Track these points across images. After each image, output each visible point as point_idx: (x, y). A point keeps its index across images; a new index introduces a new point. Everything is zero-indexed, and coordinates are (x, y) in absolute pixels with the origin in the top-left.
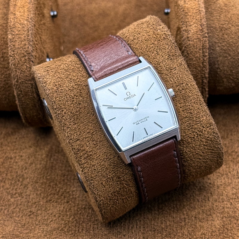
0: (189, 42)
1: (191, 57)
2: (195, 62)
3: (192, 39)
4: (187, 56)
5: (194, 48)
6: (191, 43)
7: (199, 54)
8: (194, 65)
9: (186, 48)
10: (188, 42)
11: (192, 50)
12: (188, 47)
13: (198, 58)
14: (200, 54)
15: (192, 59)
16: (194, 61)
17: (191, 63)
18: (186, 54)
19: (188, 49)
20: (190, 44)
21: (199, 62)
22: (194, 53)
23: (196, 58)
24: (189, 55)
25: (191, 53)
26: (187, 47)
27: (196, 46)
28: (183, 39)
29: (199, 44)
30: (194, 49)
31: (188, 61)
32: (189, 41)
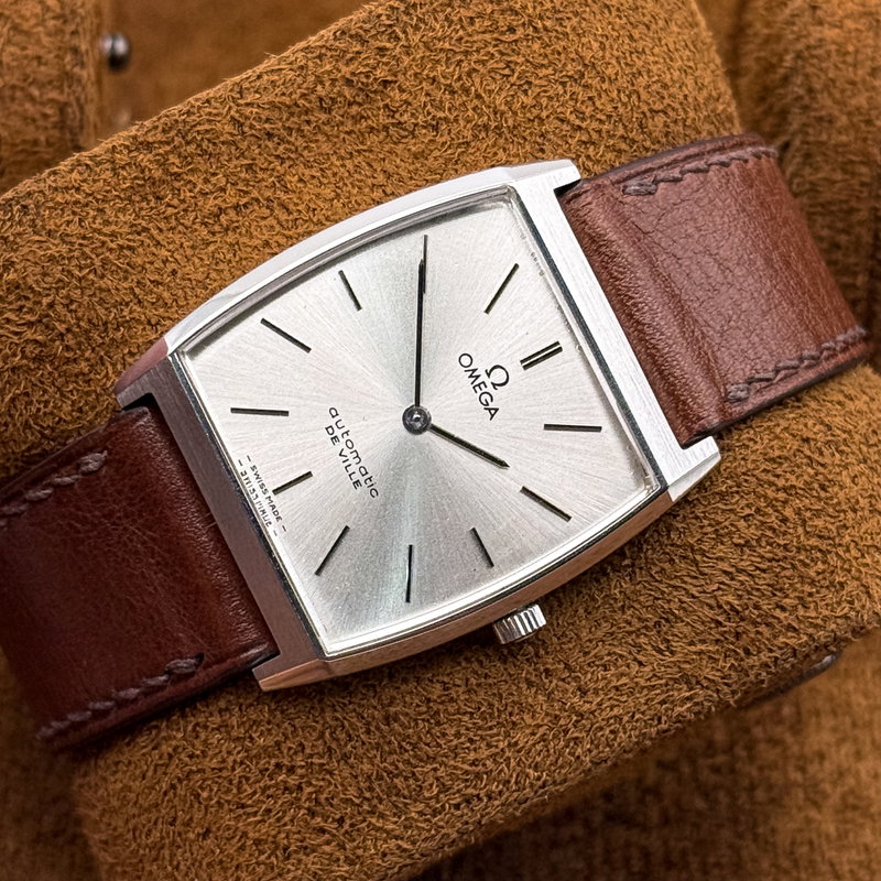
0: (817, 32)
1: (823, 107)
2: (844, 138)
3: (833, 15)
4: (807, 100)
5: (844, 62)
6: (830, 33)
7: (867, 94)
8: (837, 152)
9: (800, 63)
10: (811, 28)
11: (831, 75)
12: (813, 56)
13: (861, 114)
14: (871, 98)
15: (830, 122)
16: (840, 133)
17: (823, 143)
18: (801, 92)
19: (813, 65)
20: (821, 40)
21: (865, 140)
22: (843, 91)
23: (849, 114)
24: (813, 99)
25: (826, 87)
26: (806, 54)
27: (857, 51)
28: (787, 11)
29: (870, 42)
30: (840, 66)
31: (811, 131)
32: (821, 23)
